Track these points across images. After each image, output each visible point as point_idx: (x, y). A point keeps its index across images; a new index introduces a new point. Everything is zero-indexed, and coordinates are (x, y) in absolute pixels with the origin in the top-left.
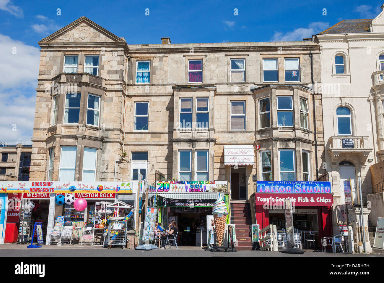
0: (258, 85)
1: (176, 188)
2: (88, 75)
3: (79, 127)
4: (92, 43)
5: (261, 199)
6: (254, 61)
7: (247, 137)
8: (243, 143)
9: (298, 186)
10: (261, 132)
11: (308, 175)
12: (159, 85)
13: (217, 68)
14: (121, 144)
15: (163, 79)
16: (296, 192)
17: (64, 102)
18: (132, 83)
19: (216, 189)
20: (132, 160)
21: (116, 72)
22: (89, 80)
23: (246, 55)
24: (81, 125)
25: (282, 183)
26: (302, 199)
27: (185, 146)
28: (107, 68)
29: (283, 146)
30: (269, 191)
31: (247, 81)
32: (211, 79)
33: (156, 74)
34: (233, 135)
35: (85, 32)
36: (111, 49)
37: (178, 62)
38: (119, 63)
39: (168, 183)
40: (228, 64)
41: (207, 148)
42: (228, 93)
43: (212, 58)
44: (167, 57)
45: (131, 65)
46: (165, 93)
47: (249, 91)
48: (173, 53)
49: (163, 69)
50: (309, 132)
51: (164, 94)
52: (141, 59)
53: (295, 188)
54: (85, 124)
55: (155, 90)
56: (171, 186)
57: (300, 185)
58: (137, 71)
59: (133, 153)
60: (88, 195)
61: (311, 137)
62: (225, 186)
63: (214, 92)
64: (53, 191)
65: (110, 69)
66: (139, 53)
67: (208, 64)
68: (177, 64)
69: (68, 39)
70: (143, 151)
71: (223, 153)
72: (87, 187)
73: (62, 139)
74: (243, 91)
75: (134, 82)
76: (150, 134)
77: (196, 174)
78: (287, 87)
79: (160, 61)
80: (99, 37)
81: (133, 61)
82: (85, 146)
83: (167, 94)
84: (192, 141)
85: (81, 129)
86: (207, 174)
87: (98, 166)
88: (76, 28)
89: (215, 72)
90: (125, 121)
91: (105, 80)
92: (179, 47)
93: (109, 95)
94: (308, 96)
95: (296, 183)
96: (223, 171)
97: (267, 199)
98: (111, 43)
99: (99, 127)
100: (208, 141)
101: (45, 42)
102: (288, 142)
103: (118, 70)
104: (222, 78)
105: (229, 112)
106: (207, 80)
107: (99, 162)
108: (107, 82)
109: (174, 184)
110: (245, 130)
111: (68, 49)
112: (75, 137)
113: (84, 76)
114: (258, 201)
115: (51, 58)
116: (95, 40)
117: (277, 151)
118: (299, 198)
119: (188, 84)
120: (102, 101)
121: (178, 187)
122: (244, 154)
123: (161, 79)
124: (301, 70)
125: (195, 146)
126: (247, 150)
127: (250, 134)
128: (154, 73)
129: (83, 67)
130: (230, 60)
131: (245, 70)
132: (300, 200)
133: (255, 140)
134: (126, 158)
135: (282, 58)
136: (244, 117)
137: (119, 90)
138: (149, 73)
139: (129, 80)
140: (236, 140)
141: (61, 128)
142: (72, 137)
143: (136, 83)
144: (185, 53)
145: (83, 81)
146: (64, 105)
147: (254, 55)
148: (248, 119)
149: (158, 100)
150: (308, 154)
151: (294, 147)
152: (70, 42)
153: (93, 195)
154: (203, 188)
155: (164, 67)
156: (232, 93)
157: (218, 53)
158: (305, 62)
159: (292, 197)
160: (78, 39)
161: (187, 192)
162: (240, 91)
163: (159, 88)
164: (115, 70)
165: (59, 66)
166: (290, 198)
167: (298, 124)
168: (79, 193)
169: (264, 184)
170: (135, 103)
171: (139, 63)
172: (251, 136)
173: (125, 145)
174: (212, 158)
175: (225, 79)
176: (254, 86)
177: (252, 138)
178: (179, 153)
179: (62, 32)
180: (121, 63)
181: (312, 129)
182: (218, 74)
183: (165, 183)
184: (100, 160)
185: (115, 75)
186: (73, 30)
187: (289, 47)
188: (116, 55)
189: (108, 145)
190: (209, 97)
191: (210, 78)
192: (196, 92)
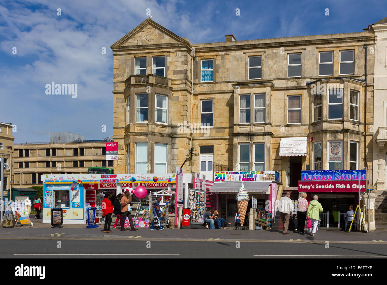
0: (314, 79)
1: (230, 177)
2: (154, 76)
3: (149, 125)
4: (158, 45)
5: (303, 186)
6: (311, 55)
7: (302, 130)
8: (298, 135)
9: (338, 174)
10: (314, 124)
11: (356, 164)
12: (222, 83)
13: (275, 64)
14: (190, 139)
15: (225, 77)
16: (336, 180)
17: (135, 103)
18: (197, 82)
19: (266, 178)
20: (201, 153)
21: (180, 72)
22: (155, 81)
23: (303, 49)
24: (150, 123)
25: (323, 172)
26: (339, 186)
27: (244, 140)
28: (172, 68)
29: (332, 137)
30: (311, 179)
31: (303, 75)
32: (270, 75)
33: (219, 72)
34: (290, 128)
35: (151, 34)
36: (175, 49)
37: (239, 59)
38: (183, 63)
39: (224, 174)
40: (286, 59)
41: (264, 141)
42: (285, 89)
43: (271, 54)
44: (229, 54)
45: (196, 64)
46: (227, 90)
47: (305, 85)
48: (234, 51)
49: (225, 67)
50: (359, 123)
51: (226, 92)
52: (205, 58)
53: (335, 176)
54: (154, 122)
55: (218, 87)
56: (227, 176)
57: (340, 173)
58: (202, 69)
59: (200, 147)
60: (151, 185)
61: (361, 128)
62: (273, 175)
63: (270, 87)
64: (118, 182)
65: (175, 70)
66: (203, 52)
67: (267, 60)
68: (238, 61)
69: (136, 42)
70: (210, 145)
71: (279, 146)
72: (144, 178)
73: (135, 136)
74: (299, 86)
75: (199, 81)
76: (215, 130)
77: (254, 165)
78: (338, 81)
79: (222, 59)
80: (164, 38)
81: (197, 61)
82: (155, 142)
83: (229, 92)
84: (250, 135)
85: (150, 126)
86: (264, 164)
87: (169, 159)
88: (143, 30)
89: (273, 68)
90: (192, 118)
91: (171, 80)
92: (240, 45)
93: (176, 94)
94: (360, 88)
95: (336, 171)
96: (280, 162)
97: (308, 186)
98: (174, 44)
99: (167, 125)
100: (265, 134)
101: (116, 46)
102: (337, 134)
103: (182, 70)
104: (280, 74)
105: (286, 107)
106: (266, 76)
107: (169, 156)
108: (173, 83)
109: (229, 174)
110: (300, 123)
111: (138, 52)
112: (146, 134)
113: (150, 77)
114: (301, 188)
115: (123, 62)
116: (160, 41)
117: (326, 142)
118: (337, 185)
119: (248, 81)
120: (169, 100)
121: (233, 177)
122: (297, 146)
123: (224, 77)
124: (355, 62)
125: (253, 140)
126: (300, 142)
127: (305, 127)
128: (217, 71)
129: (152, 69)
130: (288, 55)
131: (302, 64)
132: (338, 186)
133: (309, 133)
134: (194, 152)
135: (338, 50)
136: (300, 111)
137: (184, 89)
138: (212, 71)
139: (194, 79)
140: (292, 133)
141: (133, 127)
142: (143, 134)
143: (201, 82)
144: (245, 50)
145: (149, 83)
146: (135, 105)
147: (311, 49)
148: (303, 113)
149: (221, 97)
150: (357, 144)
151: (342, 139)
152: (139, 45)
153: (154, 185)
154: (254, 177)
155: (226, 65)
156: (288, 88)
157: (276, 48)
158: (359, 54)
159: (331, 185)
160: (145, 41)
161: (240, 181)
162: (297, 86)
163: (222, 86)
164: (180, 70)
165: (130, 69)
166: (328, 185)
167: (347, 117)
168: (143, 184)
169: (308, 173)
170: (201, 101)
171: (203, 62)
172: (306, 129)
173: (193, 140)
174: (268, 150)
175: (283, 75)
176: (309, 80)
177: (306, 130)
178: (239, 146)
179: (131, 35)
180: (185, 62)
181: (362, 121)
182: (276, 70)
183: (221, 174)
184: (170, 154)
185: (180, 75)
186: (141, 32)
187: (344, 39)
188: (180, 55)
189: (177, 140)
190: (265, 93)
191: (268, 74)
192: (254, 88)
